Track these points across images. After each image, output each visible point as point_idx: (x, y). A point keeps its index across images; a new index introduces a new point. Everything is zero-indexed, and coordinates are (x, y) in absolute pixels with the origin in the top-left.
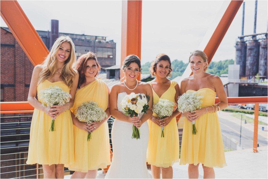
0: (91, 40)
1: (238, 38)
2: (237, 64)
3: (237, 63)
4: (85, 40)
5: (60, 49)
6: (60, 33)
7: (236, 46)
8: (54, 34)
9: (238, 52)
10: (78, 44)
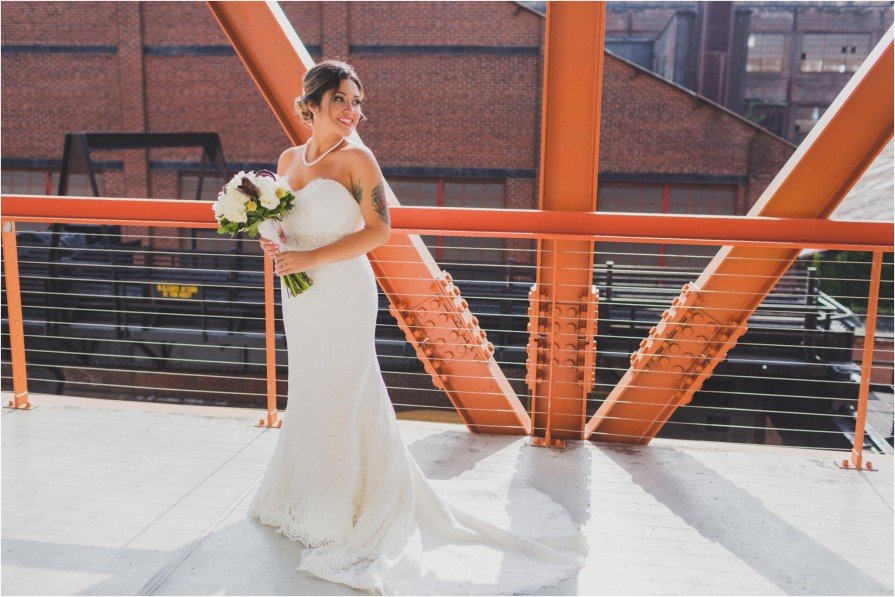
10: (815, 28)
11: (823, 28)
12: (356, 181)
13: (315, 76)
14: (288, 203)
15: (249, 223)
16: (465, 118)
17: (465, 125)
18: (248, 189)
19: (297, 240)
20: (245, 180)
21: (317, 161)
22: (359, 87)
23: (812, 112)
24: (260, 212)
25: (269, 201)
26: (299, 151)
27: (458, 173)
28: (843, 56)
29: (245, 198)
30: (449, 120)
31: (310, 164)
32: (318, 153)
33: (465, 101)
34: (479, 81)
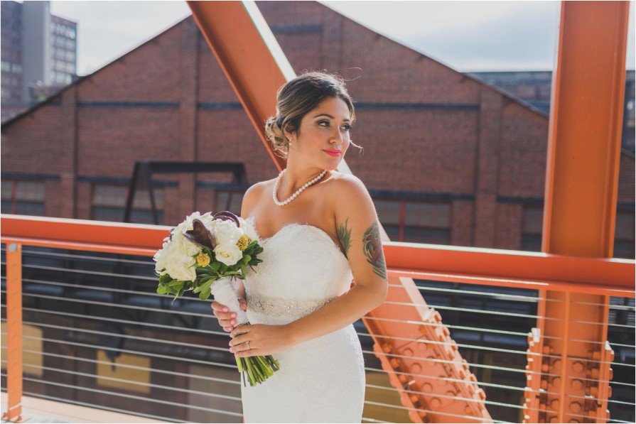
12: (341, 221)
13: (293, 93)
14: (254, 257)
15: (200, 281)
18: (200, 236)
19: (261, 305)
20: (197, 224)
21: (292, 198)
22: (350, 107)
24: (214, 268)
25: (228, 253)
26: (270, 186)
29: (195, 248)
31: (282, 204)
32: (294, 189)
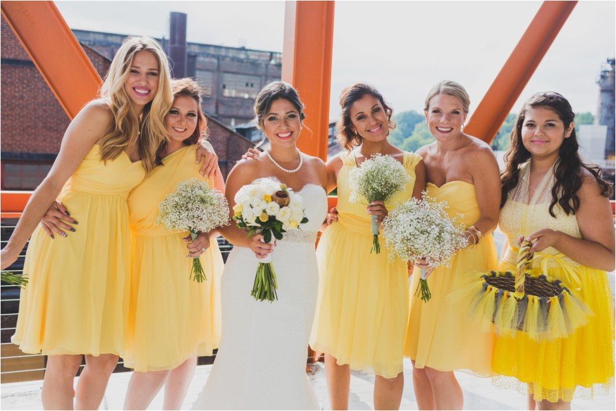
0: (260, 62)
1: (608, 61)
2: (602, 123)
3: (600, 121)
4: (245, 61)
5: (132, 71)
6: (190, 44)
7: (602, 81)
8: (177, 45)
9: (605, 94)
10: (230, 70)
11: (235, 70)
16: (22, 115)
17: (22, 120)
23: (231, 121)
27: (16, 156)
28: (246, 89)
30: (8, 115)
33: (21, 102)
34: (33, 87)
